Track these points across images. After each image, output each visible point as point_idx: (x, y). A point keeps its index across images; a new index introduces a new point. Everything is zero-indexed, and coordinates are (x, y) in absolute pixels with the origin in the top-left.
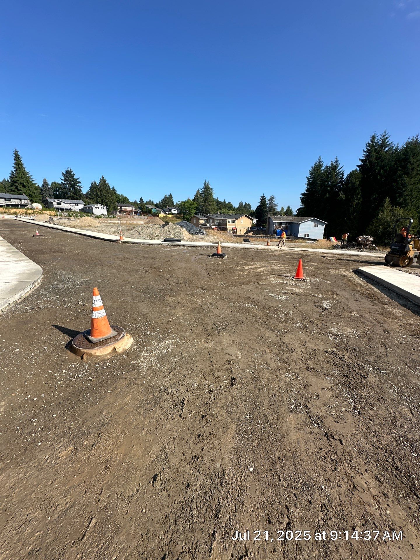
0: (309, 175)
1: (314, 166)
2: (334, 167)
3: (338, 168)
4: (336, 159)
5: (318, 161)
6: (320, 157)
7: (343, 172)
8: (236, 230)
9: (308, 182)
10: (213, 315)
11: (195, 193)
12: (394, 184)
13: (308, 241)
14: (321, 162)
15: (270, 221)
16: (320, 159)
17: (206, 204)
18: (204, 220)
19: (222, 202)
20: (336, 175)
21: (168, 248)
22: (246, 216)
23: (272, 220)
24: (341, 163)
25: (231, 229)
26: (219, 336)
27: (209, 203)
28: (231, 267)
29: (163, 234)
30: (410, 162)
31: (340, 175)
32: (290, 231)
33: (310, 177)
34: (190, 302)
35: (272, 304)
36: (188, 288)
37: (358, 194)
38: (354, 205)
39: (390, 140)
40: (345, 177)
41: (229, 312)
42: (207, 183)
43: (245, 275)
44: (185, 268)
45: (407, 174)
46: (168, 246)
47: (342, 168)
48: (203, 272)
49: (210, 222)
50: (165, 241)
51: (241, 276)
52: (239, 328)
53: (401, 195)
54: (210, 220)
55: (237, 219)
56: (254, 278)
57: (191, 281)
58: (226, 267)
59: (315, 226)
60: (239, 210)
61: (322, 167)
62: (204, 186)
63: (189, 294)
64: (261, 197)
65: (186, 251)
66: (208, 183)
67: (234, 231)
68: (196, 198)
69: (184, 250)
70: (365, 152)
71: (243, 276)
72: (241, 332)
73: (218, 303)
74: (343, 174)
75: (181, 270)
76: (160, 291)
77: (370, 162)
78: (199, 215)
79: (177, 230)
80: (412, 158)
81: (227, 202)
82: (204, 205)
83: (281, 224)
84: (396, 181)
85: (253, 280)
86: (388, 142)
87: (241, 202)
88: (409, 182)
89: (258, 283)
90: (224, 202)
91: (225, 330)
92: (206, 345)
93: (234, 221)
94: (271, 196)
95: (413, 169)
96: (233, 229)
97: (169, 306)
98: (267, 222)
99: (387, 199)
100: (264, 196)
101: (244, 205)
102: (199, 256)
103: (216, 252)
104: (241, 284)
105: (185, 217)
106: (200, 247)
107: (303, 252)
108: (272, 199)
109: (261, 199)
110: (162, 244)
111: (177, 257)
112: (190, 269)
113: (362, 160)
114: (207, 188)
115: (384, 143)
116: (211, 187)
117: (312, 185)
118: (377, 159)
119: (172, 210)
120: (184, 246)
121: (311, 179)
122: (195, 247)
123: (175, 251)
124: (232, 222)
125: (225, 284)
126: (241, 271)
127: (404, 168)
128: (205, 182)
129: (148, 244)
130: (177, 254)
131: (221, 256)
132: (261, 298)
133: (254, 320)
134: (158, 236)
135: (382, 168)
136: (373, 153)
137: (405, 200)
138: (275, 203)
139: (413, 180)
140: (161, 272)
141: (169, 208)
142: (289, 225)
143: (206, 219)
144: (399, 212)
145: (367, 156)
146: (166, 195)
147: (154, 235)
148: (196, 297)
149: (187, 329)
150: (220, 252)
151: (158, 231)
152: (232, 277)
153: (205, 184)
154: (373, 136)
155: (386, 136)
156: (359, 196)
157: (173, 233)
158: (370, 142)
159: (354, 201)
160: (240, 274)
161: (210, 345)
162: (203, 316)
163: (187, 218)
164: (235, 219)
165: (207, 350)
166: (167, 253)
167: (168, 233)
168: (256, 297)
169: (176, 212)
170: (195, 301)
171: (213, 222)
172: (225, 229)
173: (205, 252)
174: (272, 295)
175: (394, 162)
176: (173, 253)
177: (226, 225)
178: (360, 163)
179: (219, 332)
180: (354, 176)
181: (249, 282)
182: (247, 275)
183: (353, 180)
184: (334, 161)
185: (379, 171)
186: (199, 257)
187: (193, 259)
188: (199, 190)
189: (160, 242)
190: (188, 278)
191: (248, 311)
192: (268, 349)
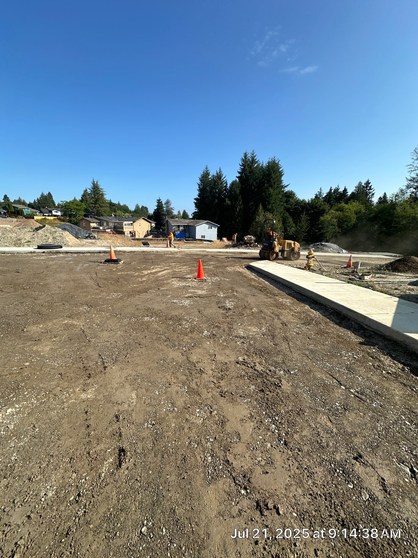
0: (199, 182)
1: (202, 173)
2: (219, 176)
3: (223, 178)
4: (220, 169)
5: (205, 169)
6: (207, 166)
7: (226, 181)
8: (135, 233)
9: (199, 187)
10: (99, 341)
11: (82, 193)
12: (264, 194)
13: (205, 242)
14: (208, 171)
15: (168, 223)
16: (207, 168)
17: (97, 205)
18: (96, 223)
19: (116, 204)
20: (221, 184)
21: (43, 256)
22: (143, 219)
23: (170, 223)
24: (224, 173)
25: (129, 233)
26: (105, 373)
27: (101, 204)
28: (127, 274)
29: (36, 239)
30: (272, 177)
31: (224, 183)
32: (188, 233)
33: (201, 183)
34: (67, 327)
35: (175, 313)
36: (67, 306)
37: (240, 201)
38: (238, 210)
39: (257, 158)
40: (228, 185)
41: (122, 333)
42: (95, 183)
43: (144, 281)
44: (65, 281)
45: (271, 186)
46: (44, 254)
47: (225, 177)
48: (91, 283)
49: (103, 225)
50: (39, 247)
51: (139, 283)
52: (135, 354)
53: (269, 203)
54: (103, 223)
55: (134, 222)
56: (154, 283)
57: (72, 297)
58: (122, 274)
59: (209, 228)
60: (136, 213)
61: (209, 175)
62: (92, 185)
63: (66, 317)
64: (157, 200)
65: (70, 259)
66: (97, 183)
67: (133, 234)
68: (84, 198)
69: (66, 258)
70: (241, 165)
71: (142, 282)
72: (138, 360)
73: (108, 322)
74: (226, 183)
75: (59, 284)
76: (19, 318)
77: (245, 174)
78: (89, 217)
79: (57, 234)
80: (273, 174)
81: (122, 204)
82: (95, 207)
83: (179, 226)
84: (265, 192)
85: (153, 286)
86: (256, 159)
87: (137, 205)
88: (273, 193)
89: (159, 289)
90: (119, 204)
91: (115, 361)
92: (83, 396)
93: (131, 224)
94: (167, 199)
95: (274, 183)
96: (130, 232)
97: (30, 339)
98: (166, 225)
99: (261, 206)
100: (160, 200)
101: (140, 208)
102: (88, 263)
103: (109, 258)
104: (140, 292)
105: (72, 219)
106: (89, 253)
107: (201, 253)
108: (168, 202)
109: (157, 202)
110: (34, 252)
111: (55, 267)
112: (73, 280)
113: (239, 173)
114: (96, 188)
115: (253, 161)
116: (101, 187)
117: (202, 190)
118: (250, 172)
119: (53, 212)
120: (67, 253)
121: (201, 185)
122: (82, 253)
123: (53, 260)
124: (129, 225)
125: (119, 295)
126: (140, 278)
127: (269, 181)
128: (94, 181)
129: (12, 253)
130: (55, 264)
131: (116, 261)
132: (163, 307)
133: (154, 337)
134: (29, 241)
135: (255, 180)
136: (247, 168)
137: (272, 207)
138: (172, 206)
139: (275, 191)
140: (27, 289)
141: (48, 208)
142: (186, 227)
143: (98, 222)
144: (269, 216)
145: (243, 169)
146: (42, 194)
147: (23, 241)
148: (78, 318)
149: (54, 374)
150: (114, 258)
151: (28, 236)
152: (128, 286)
153: (93, 184)
154: (246, 154)
155: (254, 155)
156: (241, 203)
157: (51, 238)
158: (244, 158)
159: (238, 207)
160: (139, 281)
161: (90, 395)
162: (85, 346)
163: (74, 221)
164: (132, 222)
165: (84, 406)
166: (40, 263)
167: (44, 238)
168: (156, 307)
169: (59, 213)
170: (74, 325)
171: (107, 225)
172: (122, 233)
173: (96, 259)
174: (175, 301)
175: (262, 176)
176: (51, 263)
177: (123, 229)
178: (239, 175)
179: (105, 368)
180: (235, 185)
181: (148, 289)
182: (147, 281)
183: (235, 188)
184: (218, 171)
185: (253, 183)
186: (87, 265)
187: (78, 269)
188: (86, 190)
189: (31, 249)
190: (69, 293)
191: (148, 326)
192: (173, 378)
